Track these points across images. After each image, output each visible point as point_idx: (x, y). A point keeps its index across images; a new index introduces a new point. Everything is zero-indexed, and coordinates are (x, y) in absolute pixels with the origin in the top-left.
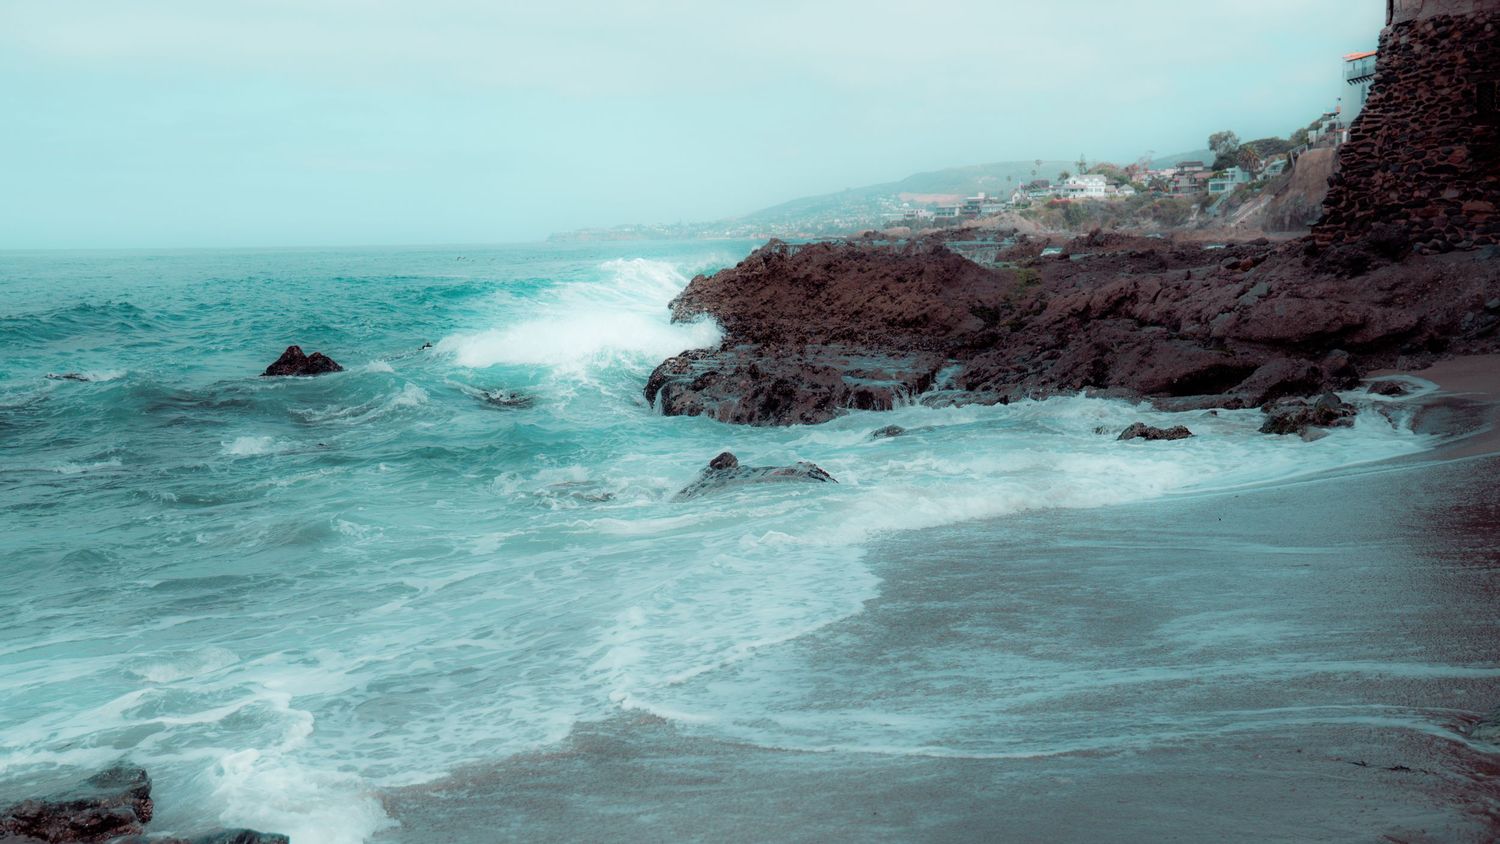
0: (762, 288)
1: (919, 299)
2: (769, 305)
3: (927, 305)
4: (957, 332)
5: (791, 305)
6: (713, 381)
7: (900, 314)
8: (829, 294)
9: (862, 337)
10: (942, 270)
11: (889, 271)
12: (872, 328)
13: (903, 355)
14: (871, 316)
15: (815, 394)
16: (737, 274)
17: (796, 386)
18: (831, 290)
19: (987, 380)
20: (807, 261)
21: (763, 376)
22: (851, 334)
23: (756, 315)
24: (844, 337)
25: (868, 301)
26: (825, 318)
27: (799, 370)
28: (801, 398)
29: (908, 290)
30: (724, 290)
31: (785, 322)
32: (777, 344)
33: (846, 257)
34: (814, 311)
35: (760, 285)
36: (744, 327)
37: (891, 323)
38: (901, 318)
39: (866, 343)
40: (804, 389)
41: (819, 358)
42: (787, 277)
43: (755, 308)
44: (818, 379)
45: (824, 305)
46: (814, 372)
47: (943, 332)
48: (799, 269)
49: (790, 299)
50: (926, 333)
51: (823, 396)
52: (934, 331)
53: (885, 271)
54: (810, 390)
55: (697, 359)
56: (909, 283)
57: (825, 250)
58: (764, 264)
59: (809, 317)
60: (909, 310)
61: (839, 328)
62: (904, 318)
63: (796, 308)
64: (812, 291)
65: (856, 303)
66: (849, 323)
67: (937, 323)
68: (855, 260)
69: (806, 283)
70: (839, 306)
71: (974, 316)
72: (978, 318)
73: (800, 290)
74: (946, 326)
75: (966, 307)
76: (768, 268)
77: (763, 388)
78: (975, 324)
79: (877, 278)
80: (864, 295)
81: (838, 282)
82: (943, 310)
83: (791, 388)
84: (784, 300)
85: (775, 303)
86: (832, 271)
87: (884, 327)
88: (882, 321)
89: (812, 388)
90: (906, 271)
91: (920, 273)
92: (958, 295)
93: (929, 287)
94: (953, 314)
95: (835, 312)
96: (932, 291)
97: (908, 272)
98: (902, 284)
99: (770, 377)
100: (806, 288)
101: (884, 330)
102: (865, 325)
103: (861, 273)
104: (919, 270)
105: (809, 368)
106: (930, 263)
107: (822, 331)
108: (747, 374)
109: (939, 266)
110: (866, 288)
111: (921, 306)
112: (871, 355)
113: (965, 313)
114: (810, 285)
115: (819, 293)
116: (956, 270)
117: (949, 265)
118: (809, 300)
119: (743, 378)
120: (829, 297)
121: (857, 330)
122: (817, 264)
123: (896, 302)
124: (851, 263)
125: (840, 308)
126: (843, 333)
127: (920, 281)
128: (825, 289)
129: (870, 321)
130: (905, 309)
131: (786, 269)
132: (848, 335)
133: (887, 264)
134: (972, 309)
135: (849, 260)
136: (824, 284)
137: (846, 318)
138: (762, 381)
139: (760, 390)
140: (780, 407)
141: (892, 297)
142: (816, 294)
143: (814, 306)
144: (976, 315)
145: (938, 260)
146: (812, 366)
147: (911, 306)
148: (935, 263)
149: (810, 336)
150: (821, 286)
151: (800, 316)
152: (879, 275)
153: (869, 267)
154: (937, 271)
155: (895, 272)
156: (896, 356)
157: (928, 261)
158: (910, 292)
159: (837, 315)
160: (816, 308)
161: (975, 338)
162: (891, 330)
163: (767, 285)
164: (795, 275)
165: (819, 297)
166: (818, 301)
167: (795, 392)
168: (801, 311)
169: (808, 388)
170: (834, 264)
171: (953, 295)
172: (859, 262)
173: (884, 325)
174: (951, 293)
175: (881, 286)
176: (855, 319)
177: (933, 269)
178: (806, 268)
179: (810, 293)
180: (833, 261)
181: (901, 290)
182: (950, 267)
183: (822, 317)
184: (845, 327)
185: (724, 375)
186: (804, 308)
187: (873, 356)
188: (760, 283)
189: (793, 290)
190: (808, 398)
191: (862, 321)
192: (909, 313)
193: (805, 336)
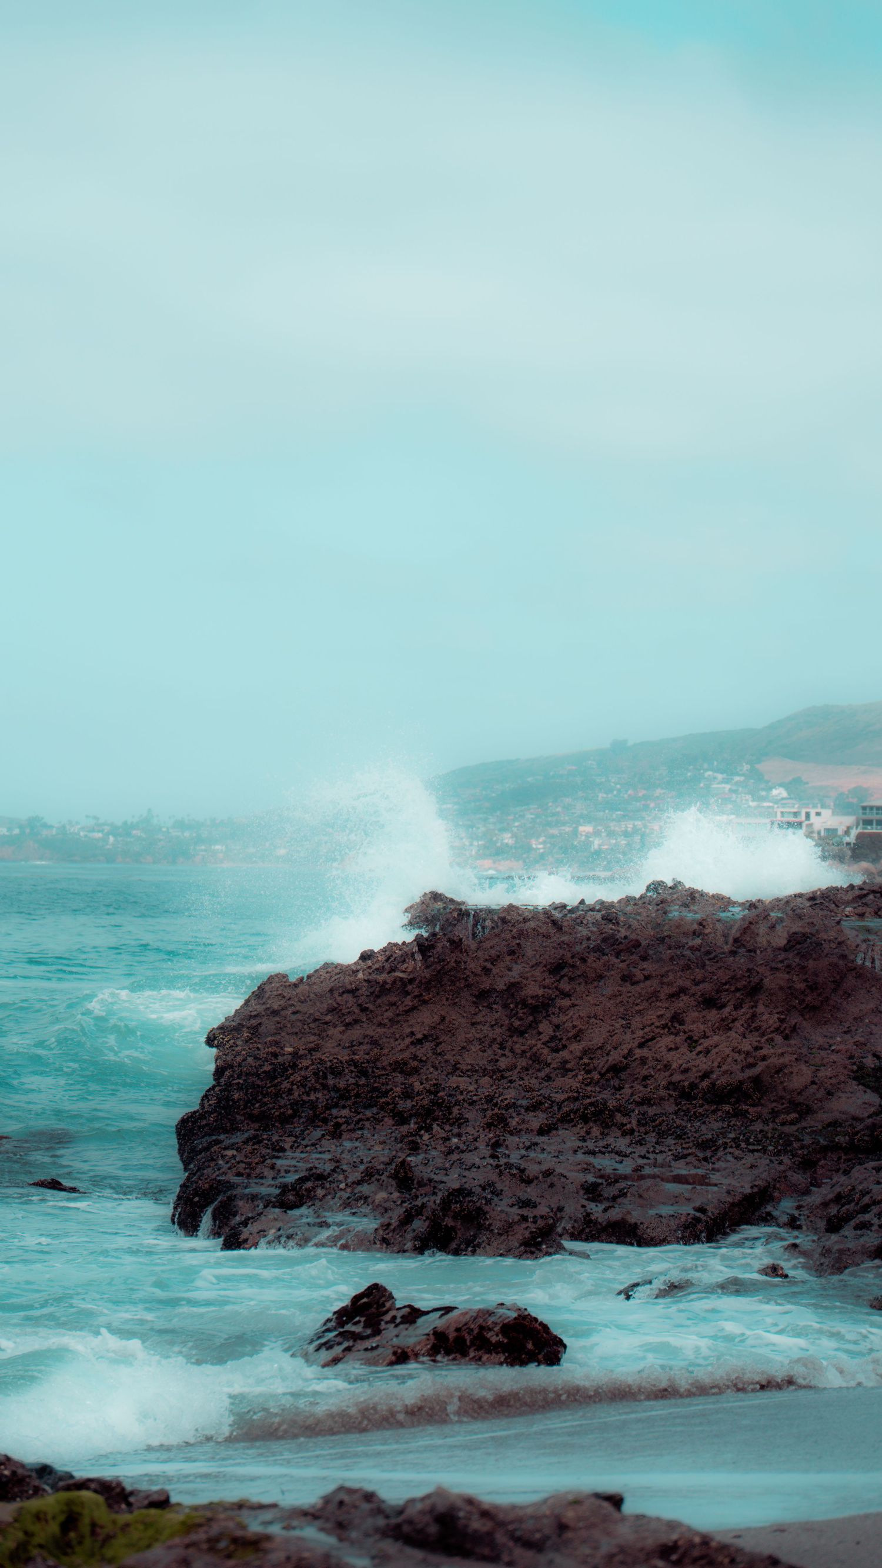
0: (414, 1008)
1: (746, 1046)
2: (428, 1045)
3: (764, 1058)
4: (824, 1117)
5: (475, 1048)
6: (320, 1192)
7: (706, 1075)
8: (557, 1027)
9: (625, 1120)
10: (801, 986)
11: (688, 983)
12: (646, 1101)
13: (705, 1159)
14: (645, 1078)
15: (524, 1218)
16: (360, 975)
17: (489, 1202)
18: (563, 1018)
19: (865, 1209)
20: (512, 953)
21: (421, 1184)
22: (602, 1112)
23: (399, 1067)
24: (585, 1119)
25: (641, 1045)
26: (548, 1078)
27: (493, 1177)
28: (497, 1225)
29: (725, 1026)
30: (332, 1010)
31: (463, 1082)
32: (447, 1128)
33: (597, 949)
34: (522, 1062)
35: (408, 1002)
36: (375, 1089)
37: (685, 1094)
38: (705, 1084)
39: (632, 1132)
40: (503, 1209)
41: (532, 1154)
42: (469, 986)
43: (398, 1050)
44: (531, 1192)
45: (546, 1051)
46: (523, 1181)
47: (794, 1115)
48: (495, 971)
49: (473, 1033)
50: (759, 1116)
51: (541, 1223)
52: (775, 1114)
53: (680, 982)
54: (515, 1210)
55: (283, 1150)
56: (727, 1010)
57: (552, 930)
58: (418, 957)
59: (514, 1075)
60: (724, 1068)
61: (576, 1099)
62: (713, 1084)
63: (486, 1054)
64: (521, 1019)
65: (615, 1048)
66: (598, 1089)
67: (782, 1098)
68: (617, 955)
69: (509, 1001)
70: (579, 1054)
71: (861, 1087)
72: (868, 1091)
73: (496, 1015)
74: (800, 1104)
75: (845, 1068)
76: (427, 967)
77: (424, 1205)
78: (859, 1102)
79: (662, 996)
80: (633, 1032)
81: (577, 1002)
82: (795, 1070)
83: (478, 1204)
84: (461, 1037)
85: (441, 1043)
86: (566, 978)
87: (672, 1100)
88: (667, 1088)
89: (520, 1208)
90: (725, 984)
91: (754, 990)
92: (831, 1041)
93: (771, 1022)
94: (816, 1079)
95: (568, 1066)
96: (777, 1029)
97: (727, 987)
98: (714, 1012)
99: (435, 1187)
100: (508, 1012)
101: (670, 1107)
102: (632, 1094)
103: (628, 984)
104: (752, 984)
105: (514, 1171)
106: (777, 969)
107: (541, 1103)
108: (390, 1180)
109: (795, 978)
110: (638, 1018)
111: (751, 1060)
112: (640, 1156)
113: (843, 1078)
114: (516, 1007)
115: (537, 1024)
116: (833, 986)
117: (817, 975)
118: (515, 1039)
119: (382, 1186)
120: (557, 1034)
121: (615, 1104)
122: (534, 961)
123: (699, 1049)
124: (608, 961)
125: (581, 1058)
126: (586, 1109)
127: (752, 1007)
128: (549, 1016)
129: (641, 1088)
130: (716, 1064)
131: (465, 969)
132: (593, 1114)
133: (687, 967)
134: (857, 1071)
135: (604, 954)
136: (548, 1005)
137: (592, 1079)
138: (418, 1193)
139: (416, 1210)
140: (456, 1241)
141: (690, 1038)
142: (530, 1026)
143: (524, 1052)
144: (863, 1085)
145: (794, 964)
146: (519, 1169)
147: (729, 1060)
148: (788, 973)
149: (514, 1115)
150: (540, 1008)
151: (494, 1072)
152: (667, 990)
153: (646, 973)
154: (790, 988)
155: (701, 986)
156: (689, 1159)
157: (773, 965)
158: (730, 1029)
159: (574, 1073)
160: (528, 1055)
161: (858, 1132)
162: (684, 1108)
163: (425, 1002)
164: (486, 984)
165: (534, 1032)
166: (534, 1042)
167: (485, 1213)
168: (497, 1061)
169: (512, 1205)
170: (570, 961)
171: (821, 1041)
172: (625, 961)
173: (670, 1096)
174: (818, 1037)
175: (668, 1015)
176: (612, 1083)
177: (782, 983)
178: (510, 969)
179: (517, 1023)
180: (569, 955)
181: (710, 1023)
182: (820, 980)
183: (542, 1074)
184: (589, 1097)
185: (341, 1182)
186: (504, 1055)
187: (643, 1157)
188: (409, 997)
189: (480, 1015)
190: (510, 1225)
191: (627, 1086)
192: (725, 1072)
193: (504, 1112)
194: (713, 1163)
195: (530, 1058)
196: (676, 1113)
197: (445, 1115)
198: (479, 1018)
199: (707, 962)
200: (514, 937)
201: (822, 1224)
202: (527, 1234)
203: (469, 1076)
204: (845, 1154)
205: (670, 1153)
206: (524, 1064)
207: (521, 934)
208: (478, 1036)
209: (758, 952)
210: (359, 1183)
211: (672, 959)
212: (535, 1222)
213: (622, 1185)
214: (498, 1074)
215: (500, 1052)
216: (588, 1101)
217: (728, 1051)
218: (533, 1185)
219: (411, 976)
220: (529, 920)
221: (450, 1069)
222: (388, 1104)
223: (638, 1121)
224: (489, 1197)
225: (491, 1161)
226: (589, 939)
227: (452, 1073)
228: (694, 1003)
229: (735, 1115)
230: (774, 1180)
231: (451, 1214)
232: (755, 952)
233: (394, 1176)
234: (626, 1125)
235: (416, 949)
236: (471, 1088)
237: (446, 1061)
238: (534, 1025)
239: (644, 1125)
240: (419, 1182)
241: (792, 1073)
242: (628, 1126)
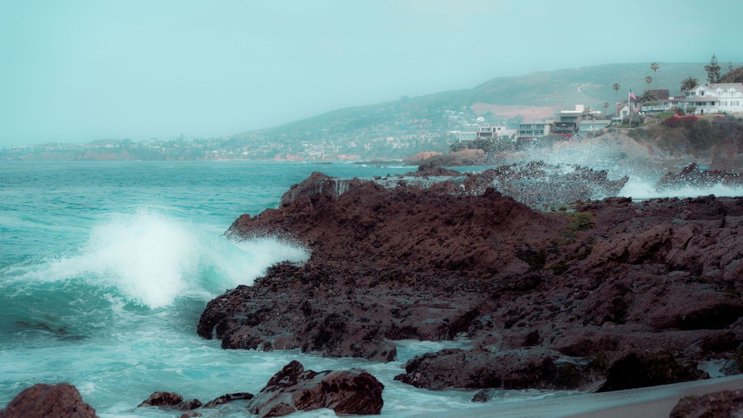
0: (310, 229)
1: (466, 243)
2: (317, 246)
3: (475, 248)
4: (504, 275)
5: (339, 247)
6: (267, 317)
7: (448, 257)
8: (378, 236)
9: (410, 279)
10: (491, 213)
11: (438, 214)
12: (420, 270)
13: (448, 296)
14: (420, 259)
15: (364, 327)
16: (284, 214)
17: (347, 320)
18: (380, 232)
19: (523, 317)
20: (356, 202)
21: (315, 312)
22: (399, 275)
24: (391, 279)
25: (417, 244)
26: (374, 260)
27: (349, 308)
28: (351, 331)
29: (456, 233)
31: (334, 263)
32: (327, 285)
33: (396, 199)
34: (361, 253)
37: (439, 266)
38: (447, 261)
39: (414, 284)
40: (353, 323)
41: (367, 296)
42: (335, 218)
44: (367, 315)
45: (372, 247)
46: (363, 309)
47: (489, 274)
48: (348, 210)
49: (338, 240)
50: (473, 275)
51: (372, 329)
52: (480, 274)
53: (435, 213)
54: (359, 323)
55: (249, 298)
56: (457, 226)
57: (374, 190)
58: (311, 205)
59: (358, 259)
60: (456, 253)
61: (387, 270)
62: (451, 261)
63: (344, 250)
64: (360, 233)
65: (405, 245)
66: (397, 265)
67: (483, 266)
68: (405, 201)
69: (355, 224)
70: (388, 248)
71: (520, 260)
72: (523, 261)
73: (349, 231)
74: (492, 269)
75: (513, 251)
76: (315, 210)
77: (316, 322)
78: (520, 267)
79: (427, 220)
80: (413, 238)
81: (387, 224)
82: (489, 253)
83: (342, 321)
84: (332, 242)
85: (323, 245)
86: (381, 213)
87: (432, 269)
88: (430, 263)
89: (362, 322)
90: (456, 214)
91: (470, 216)
92: (506, 239)
93: (478, 231)
94: (499, 257)
95: (383, 254)
96: (481, 234)
97: (457, 215)
98: (451, 227)
99: (321, 314)
100: (354, 230)
101: (431, 272)
102: (413, 267)
103: (410, 215)
104: (469, 213)
105: (359, 305)
106: (480, 206)
107: (371, 272)
108: (300, 311)
109: (489, 210)
110: (415, 231)
111: (469, 249)
112: (418, 296)
113: (511, 256)
114: (358, 227)
115: (368, 235)
116: (506, 213)
117: (499, 208)
118: (358, 242)
119: (296, 314)
120: (378, 239)
121: (405, 272)
122: (366, 205)
123: (444, 244)
124: (401, 204)
125: (389, 250)
126: (392, 274)
127: (469, 224)
128: (374, 231)
129: (418, 264)
130: (452, 251)
131: (334, 210)
132: (396, 277)
133: (438, 206)
134: (518, 253)
135: (399, 201)
136: (373, 226)
137: (394, 260)
138: (314, 316)
139: (313, 325)
140: (332, 338)
141: (440, 239)
142: (365, 236)
143: (362, 248)
144: (521, 259)
145: (488, 203)
146: (361, 304)
147: (459, 249)
148: (485, 207)
149: (358, 278)
150: (369, 227)
151: (348, 258)
152: (429, 217)
153: (419, 209)
154: (486, 214)
155: (445, 215)
156: (441, 296)
157: (479, 204)
158: (459, 235)
159: (386, 257)
160: (364, 249)
161: (519, 281)
162: (438, 272)
163: (315, 226)
164: (343, 217)
165: (367, 238)
166: (367, 243)
167: (345, 325)
168: (350, 253)
169: (358, 321)
170: (383, 205)
171: (502, 239)
172: (409, 204)
173: (431, 267)
174: (499, 237)
175: (430, 229)
176: (404, 261)
177: (483, 212)
178: (355, 209)
179: (359, 235)
180: (383, 202)
181: (449, 232)
182: (500, 210)
183: (371, 259)
184: (393, 269)
185: (277, 312)
186: (353, 250)
187: (419, 296)
188: (307, 224)
189: (341, 231)
190: (357, 330)
191: (411, 263)
192: (457, 255)
193: (353, 277)
194: (452, 298)
195: (365, 251)
196: (434, 275)
197: (325, 279)
198: (341, 233)
199: (448, 204)
200: (356, 194)
201: (503, 325)
202: (365, 334)
203: (336, 260)
204: (513, 291)
205: (432, 294)
206: (362, 254)
207: (360, 192)
208: (340, 241)
209: (471, 198)
210: (286, 312)
211: (431, 202)
212: (369, 328)
213: (409, 310)
214: (350, 259)
215: (351, 248)
216: (393, 270)
217: (458, 245)
218: (367, 311)
219: (308, 214)
220: (363, 186)
221: (328, 257)
222: (299, 274)
223: (417, 279)
224: (347, 317)
225: (348, 300)
226: (392, 194)
227: (328, 259)
228: (441, 223)
229: (462, 275)
230: (480, 305)
231: (329, 326)
232: (470, 198)
233: (303, 309)
234: (411, 281)
235: (310, 201)
236: (338, 266)
237: (326, 254)
238: (366, 235)
239: (420, 281)
240: (314, 311)
241: (488, 254)
242: (412, 282)
